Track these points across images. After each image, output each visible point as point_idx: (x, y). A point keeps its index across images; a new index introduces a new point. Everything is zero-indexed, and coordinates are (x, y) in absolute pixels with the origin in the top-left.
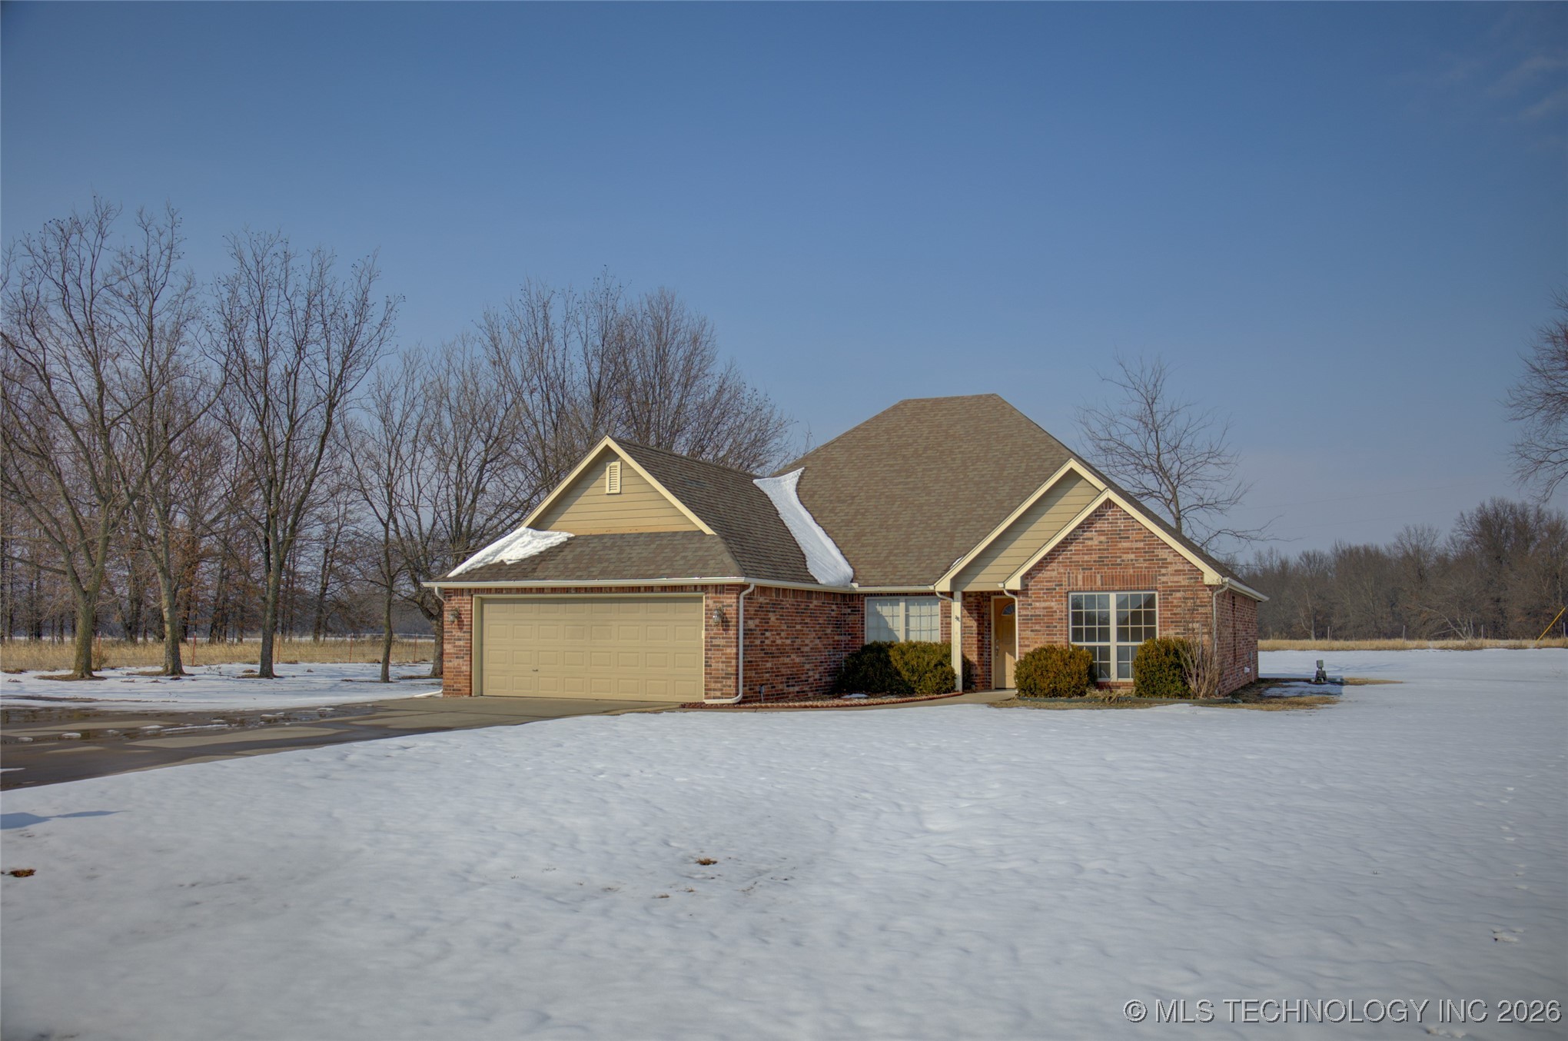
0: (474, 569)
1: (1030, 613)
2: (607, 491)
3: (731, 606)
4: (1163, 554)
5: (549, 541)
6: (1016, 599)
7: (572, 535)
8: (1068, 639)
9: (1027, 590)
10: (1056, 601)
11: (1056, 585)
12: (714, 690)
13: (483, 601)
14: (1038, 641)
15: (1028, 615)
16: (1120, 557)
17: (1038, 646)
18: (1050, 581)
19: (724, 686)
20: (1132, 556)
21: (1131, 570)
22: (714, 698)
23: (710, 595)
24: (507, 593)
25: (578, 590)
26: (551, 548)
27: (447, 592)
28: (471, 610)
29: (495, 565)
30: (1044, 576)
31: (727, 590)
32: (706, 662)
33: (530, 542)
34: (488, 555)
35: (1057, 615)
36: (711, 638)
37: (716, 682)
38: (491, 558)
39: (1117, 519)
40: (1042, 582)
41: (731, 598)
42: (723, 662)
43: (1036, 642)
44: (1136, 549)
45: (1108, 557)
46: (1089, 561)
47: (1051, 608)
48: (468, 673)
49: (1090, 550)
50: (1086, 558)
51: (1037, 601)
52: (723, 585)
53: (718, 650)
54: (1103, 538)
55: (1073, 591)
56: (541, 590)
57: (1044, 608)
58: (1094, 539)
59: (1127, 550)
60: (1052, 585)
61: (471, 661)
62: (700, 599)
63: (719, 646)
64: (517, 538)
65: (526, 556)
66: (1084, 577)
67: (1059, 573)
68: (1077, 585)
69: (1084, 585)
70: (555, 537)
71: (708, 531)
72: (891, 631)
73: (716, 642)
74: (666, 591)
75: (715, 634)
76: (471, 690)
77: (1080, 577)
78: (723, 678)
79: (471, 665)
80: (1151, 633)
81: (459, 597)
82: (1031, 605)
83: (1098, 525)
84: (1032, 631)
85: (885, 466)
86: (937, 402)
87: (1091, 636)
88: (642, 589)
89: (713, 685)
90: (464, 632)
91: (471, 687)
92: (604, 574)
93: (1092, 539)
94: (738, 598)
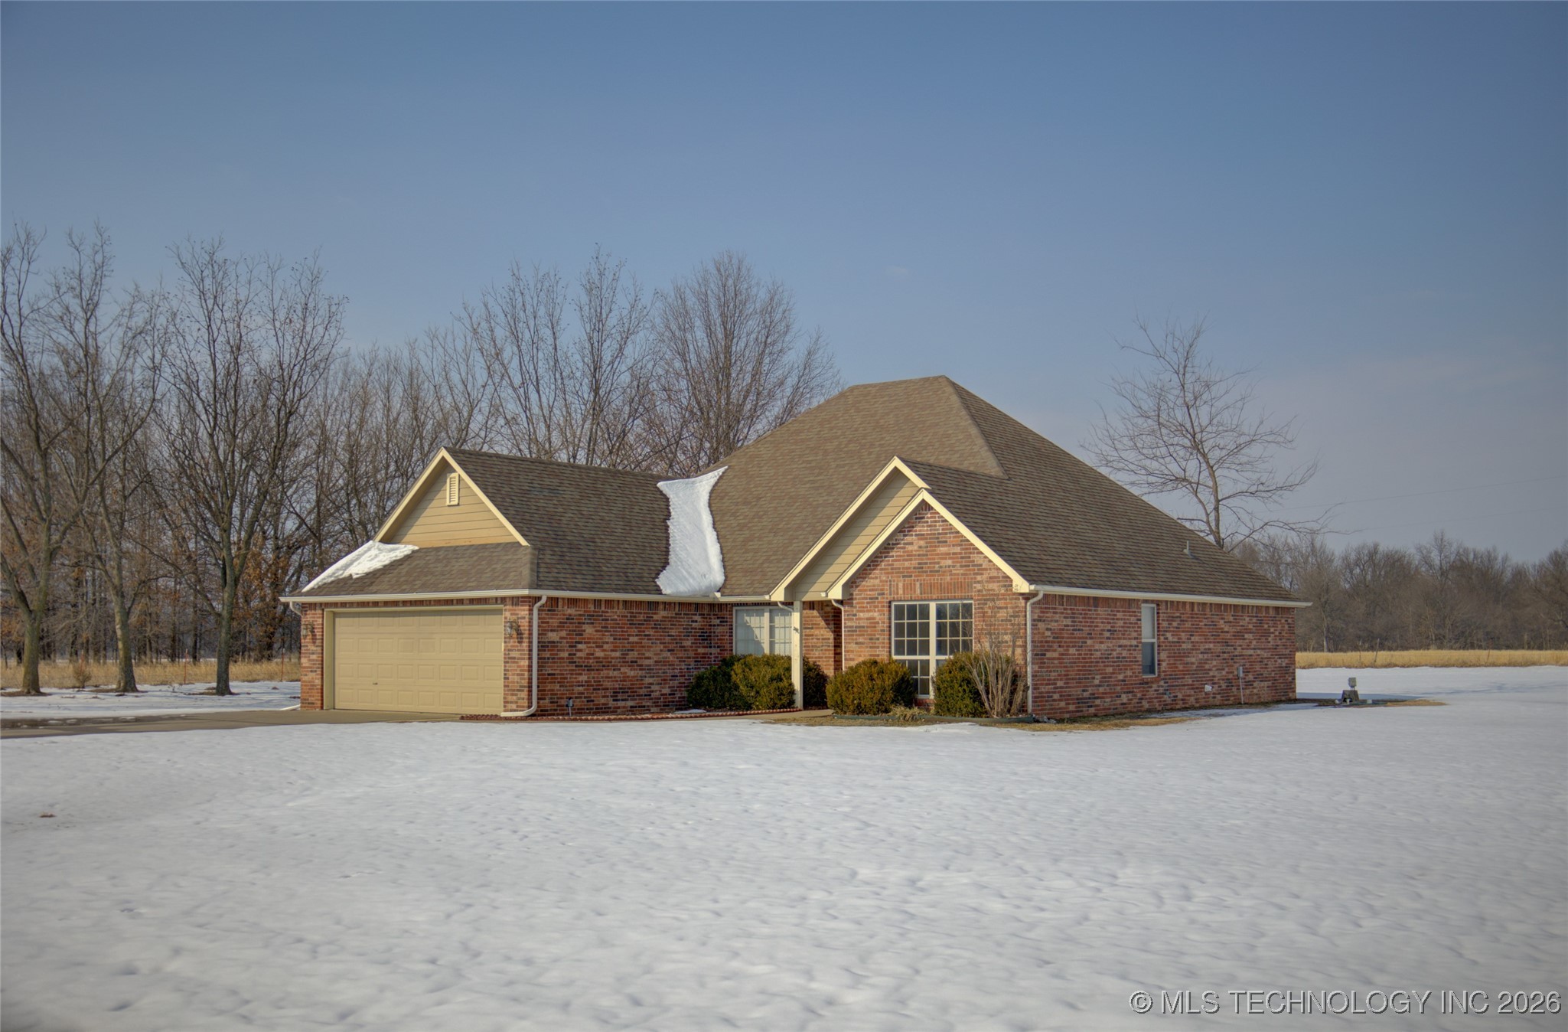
0: (325, 584)
1: (854, 624)
2: (448, 503)
3: (524, 618)
4: (978, 560)
5: (394, 555)
6: (842, 609)
7: (416, 548)
8: (890, 652)
9: (852, 599)
10: (879, 611)
11: (879, 594)
12: (511, 702)
13: (335, 615)
14: (862, 654)
15: (852, 627)
16: (938, 563)
17: (861, 659)
18: (873, 590)
19: (519, 699)
20: (949, 562)
21: (949, 578)
22: (511, 711)
23: (508, 607)
24: (350, 607)
25: (405, 603)
26: (395, 561)
27: (305, 607)
28: (323, 624)
29: (344, 579)
30: (868, 584)
31: (522, 602)
32: (505, 674)
33: (376, 556)
34: (338, 570)
35: (880, 627)
36: (509, 650)
37: (512, 695)
38: (341, 572)
39: (936, 521)
40: (866, 590)
41: (524, 610)
42: (518, 675)
43: (860, 656)
44: (954, 554)
45: (926, 563)
46: (909, 568)
47: (874, 618)
48: (319, 687)
49: (910, 556)
50: (907, 564)
51: (861, 612)
52: (518, 598)
53: (514, 662)
54: (922, 543)
55: (894, 601)
56: (376, 604)
57: (867, 619)
58: (913, 543)
59: (947, 555)
60: (874, 594)
61: (322, 675)
62: (499, 612)
63: (514, 658)
64: (366, 552)
65: (371, 570)
66: (904, 585)
67: (881, 581)
68: (898, 594)
69: (904, 593)
70: (402, 550)
71: (524, 542)
72: (758, 644)
73: (513, 654)
74: (473, 604)
75: (512, 646)
76: (322, 704)
77: (901, 585)
78: (518, 690)
79: (322, 678)
80: (967, 646)
81: (313, 612)
82: (855, 615)
83: (919, 528)
84: (856, 643)
85: (804, 462)
86: (884, 386)
87: (912, 652)
88: (455, 602)
89: (510, 698)
90: (317, 646)
91: (322, 700)
92: (424, 588)
93: (911, 544)
94: (531, 610)
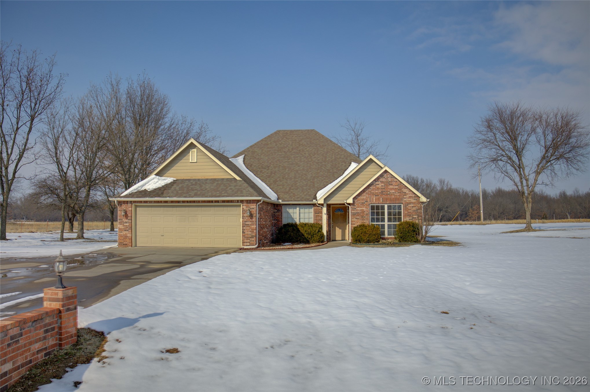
0: (133, 193)
1: (355, 212)
2: (190, 161)
3: (254, 209)
4: (405, 190)
5: (166, 182)
6: (350, 207)
7: (175, 179)
8: (369, 221)
9: (354, 203)
10: (365, 207)
11: (365, 202)
12: (246, 242)
13: (136, 207)
14: (358, 222)
15: (354, 213)
16: (389, 191)
17: (359, 224)
18: (363, 200)
19: (251, 241)
20: (394, 191)
21: (393, 196)
22: (246, 246)
23: (244, 204)
24: (150, 203)
25: (183, 202)
26: (167, 184)
27: (120, 203)
28: (132, 210)
29: (142, 191)
30: (361, 198)
31: (252, 202)
32: (242, 231)
33: (157, 182)
34: (139, 187)
35: (366, 213)
36: (245, 221)
37: (247, 239)
38: (140, 188)
39: (388, 177)
40: (360, 200)
41: (254, 205)
42: (250, 231)
43: (358, 223)
44: (395, 188)
45: (385, 191)
46: (378, 193)
47: (363, 210)
48: (131, 237)
49: (378, 189)
50: (377, 191)
51: (358, 207)
52: (250, 200)
53: (248, 226)
54: (383, 184)
55: (372, 204)
56: (166, 202)
57: (361, 210)
58: (380, 185)
59: (392, 189)
60: (364, 201)
61: (132, 232)
62: (240, 206)
63: (248, 225)
64: (152, 180)
65: (157, 187)
66: (376, 199)
67: (366, 197)
68: (373, 201)
69: (376, 201)
70: (167, 180)
71: (238, 178)
72: (293, 219)
73: (247, 223)
74: (224, 202)
75: (247, 220)
76: (132, 244)
77: (374, 199)
78: (250, 238)
79: (132, 233)
80: (400, 219)
81: (126, 205)
82: (356, 209)
83: (381, 180)
84: (356, 218)
86: (292, 131)
87: (378, 220)
88: (214, 202)
89: (246, 241)
90: (128, 220)
91: (132, 243)
92: (196, 195)
93: (379, 185)
94: (256, 205)
